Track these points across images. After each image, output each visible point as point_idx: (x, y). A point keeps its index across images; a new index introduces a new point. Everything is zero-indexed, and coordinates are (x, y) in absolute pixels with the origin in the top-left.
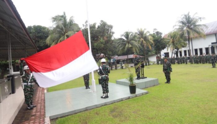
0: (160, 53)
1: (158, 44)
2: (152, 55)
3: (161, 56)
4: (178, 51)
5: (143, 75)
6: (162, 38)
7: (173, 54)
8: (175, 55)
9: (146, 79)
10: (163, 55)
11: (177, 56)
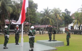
0: (68, 26)
1: (67, 20)
2: (63, 27)
3: (68, 28)
4: (80, 26)
5: (54, 39)
6: (70, 16)
7: (77, 27)
8: (78, 29)
9: (56, 41)
10: (70, 28)
11: (80, 29)
